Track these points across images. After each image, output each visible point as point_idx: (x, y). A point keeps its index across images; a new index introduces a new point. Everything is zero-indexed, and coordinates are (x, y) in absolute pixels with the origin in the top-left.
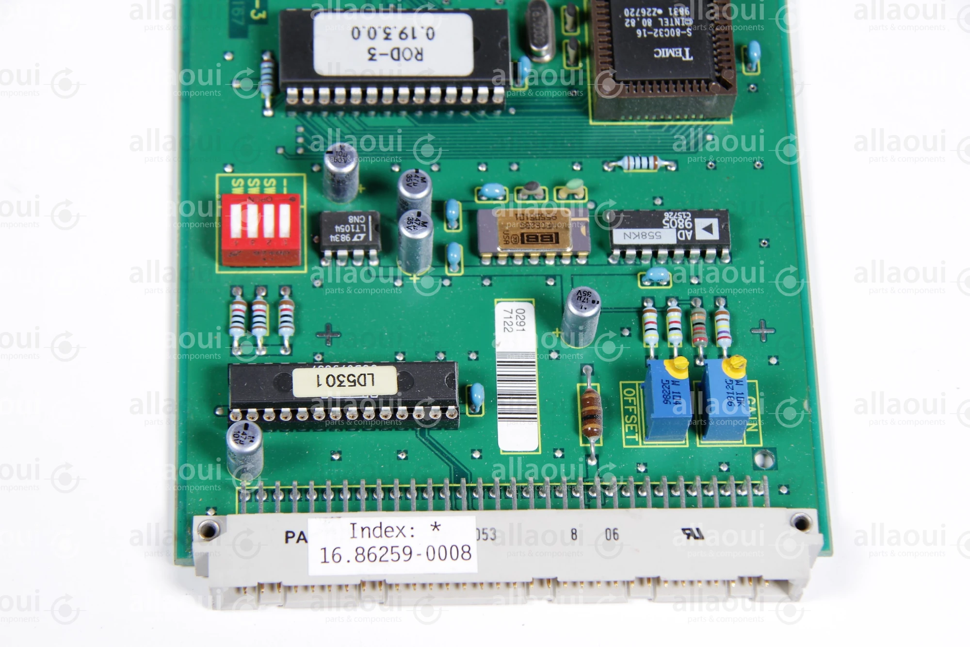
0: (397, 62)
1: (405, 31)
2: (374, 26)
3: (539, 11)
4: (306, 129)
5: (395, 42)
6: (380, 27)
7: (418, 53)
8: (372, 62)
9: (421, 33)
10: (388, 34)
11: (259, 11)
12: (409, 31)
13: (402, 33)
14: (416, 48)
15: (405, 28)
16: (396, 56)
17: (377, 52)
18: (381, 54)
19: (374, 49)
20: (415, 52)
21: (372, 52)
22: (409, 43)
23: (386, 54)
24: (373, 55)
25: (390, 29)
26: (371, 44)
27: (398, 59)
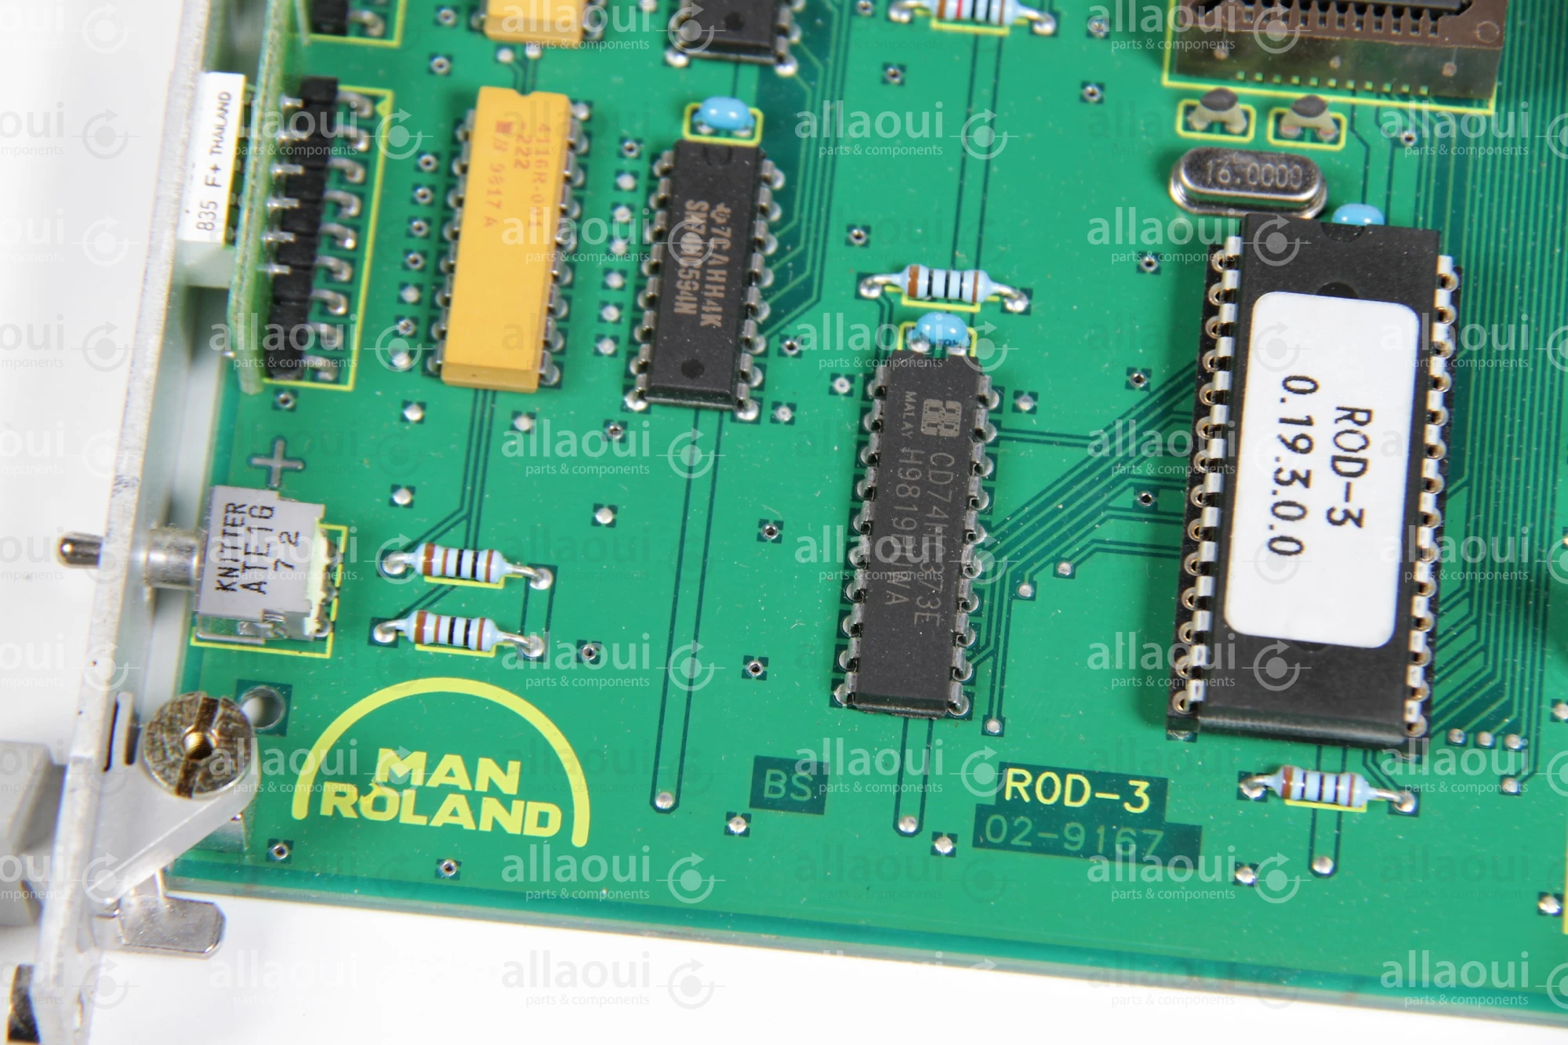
0: (1370, 467)
1: (1290, 440)
2: (1271, 504)
3: (1218, 166)
4: (1458, 723)
5: (1317, 462)
6: (1275, 493)
7: (1350, 417)
8: (1366, 521)
9: (1298, 406)
10: (1295, 475)
11: (1129, 795)
12: (1290, 432)
13: (1292, 447)
14: (1337, 421)
15: (1283, 441)
16: (1355, 467)
17: (1341, 506)
18: (1347, 498)
19: (1331, 511)
20: (1348, 425)
21: (1338, 516)
22: (1322, 433)
23: (1348, 486)
24: (1347, 515)
25: (1279, 471)
26: (1316, 515)
27: (1364, 462)
